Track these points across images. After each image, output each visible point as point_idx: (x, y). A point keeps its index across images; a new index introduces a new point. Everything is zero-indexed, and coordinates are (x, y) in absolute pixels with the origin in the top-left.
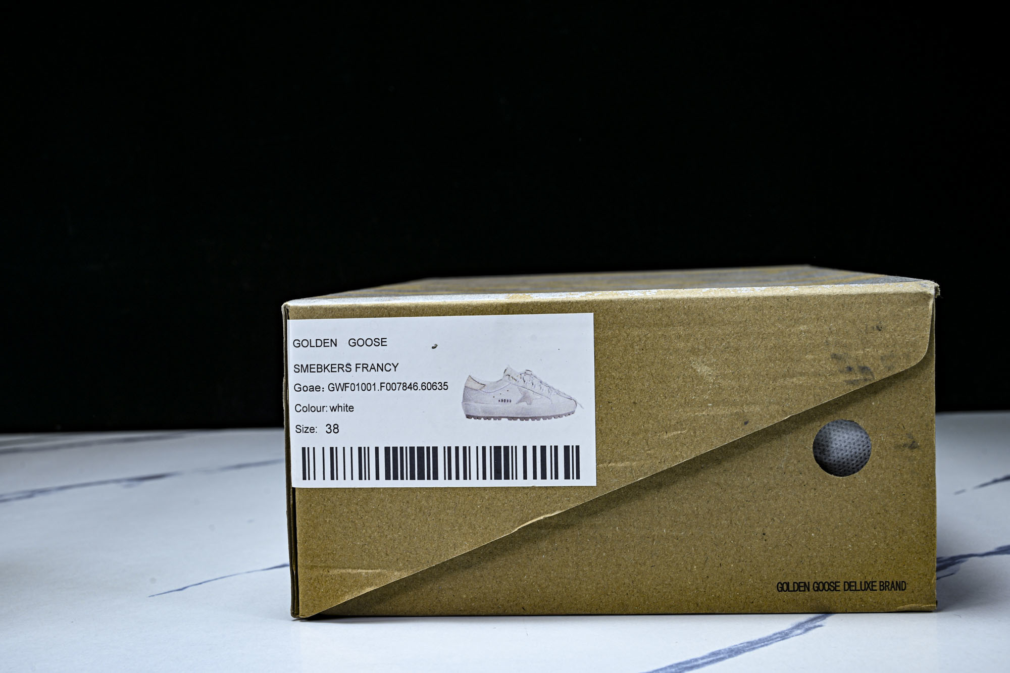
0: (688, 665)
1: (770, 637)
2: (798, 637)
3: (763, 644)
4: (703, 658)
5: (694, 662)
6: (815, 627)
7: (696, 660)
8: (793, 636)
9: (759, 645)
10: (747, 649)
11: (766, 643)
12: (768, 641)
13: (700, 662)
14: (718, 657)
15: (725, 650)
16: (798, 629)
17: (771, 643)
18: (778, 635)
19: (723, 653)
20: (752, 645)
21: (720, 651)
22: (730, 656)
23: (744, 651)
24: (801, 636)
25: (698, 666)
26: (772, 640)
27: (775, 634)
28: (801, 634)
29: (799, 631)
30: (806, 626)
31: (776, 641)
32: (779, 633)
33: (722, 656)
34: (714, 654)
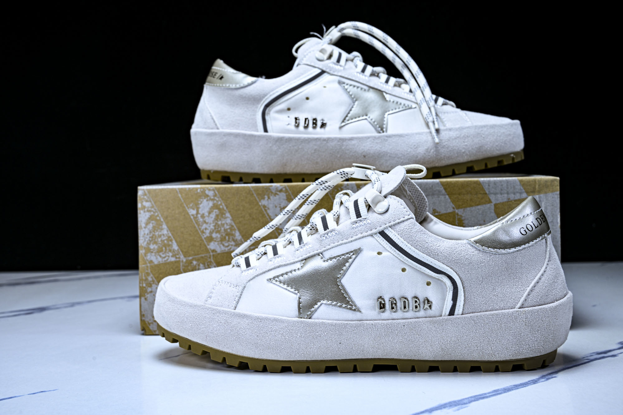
0: (481, 397)
1: (527, 382)
2: (543, 382)
3: (523, 386)
4: (489, 393)
5: (484, 395)
6: (552, 378)
7: (485, 394)
8: (540, 382)
9: (521, 387)
10: (514, 388)
11: (525, 385)
12: (526, 385)
13: (488, 395)
14: (498, 393)
15: (501, 389)
16: (543, 378)
17: (528, 386)
18: (531, 382)
19: (500, 391)
20: (517, 387)
21: (498, 389)
22: (505, 392)
23: (513, 390)
24: (544, 382)
25: (487, 397)
26: (528, 384)
27: (529, 381)
28: (544, 381)
29: (543, 380)
30: (547, 377)
31: (531, 385)
32: (532, 381)
33: (500, 392)
34: (495, 391)
